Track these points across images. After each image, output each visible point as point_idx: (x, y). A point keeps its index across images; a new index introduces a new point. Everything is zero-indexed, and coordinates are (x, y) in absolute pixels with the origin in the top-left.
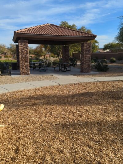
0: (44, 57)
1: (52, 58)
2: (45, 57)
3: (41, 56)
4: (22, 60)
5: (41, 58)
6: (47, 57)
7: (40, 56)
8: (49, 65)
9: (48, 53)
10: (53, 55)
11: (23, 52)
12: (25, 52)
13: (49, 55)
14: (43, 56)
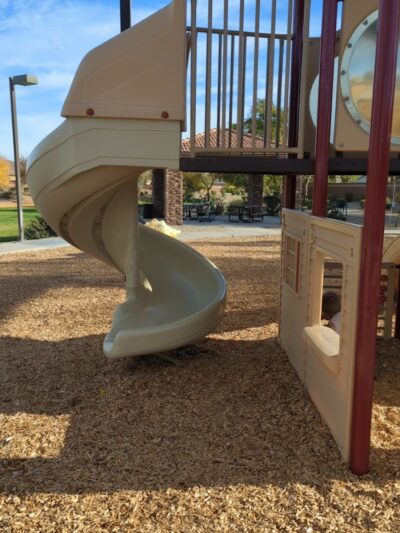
0: (206, 192)
1: (228, 195)
2: (208, 194)
3: (198, 190)
4: (170, 198)
5: (196, 195)
6: (213, 193)
7: (194, 191)
8: (218, 211)
9: (217, 181)
10: (232, 187)
11: (172, 184)
12: (177, 184)
13: (220, 187)
14: (202, 191)
